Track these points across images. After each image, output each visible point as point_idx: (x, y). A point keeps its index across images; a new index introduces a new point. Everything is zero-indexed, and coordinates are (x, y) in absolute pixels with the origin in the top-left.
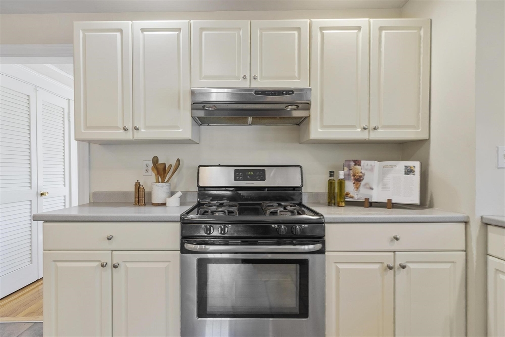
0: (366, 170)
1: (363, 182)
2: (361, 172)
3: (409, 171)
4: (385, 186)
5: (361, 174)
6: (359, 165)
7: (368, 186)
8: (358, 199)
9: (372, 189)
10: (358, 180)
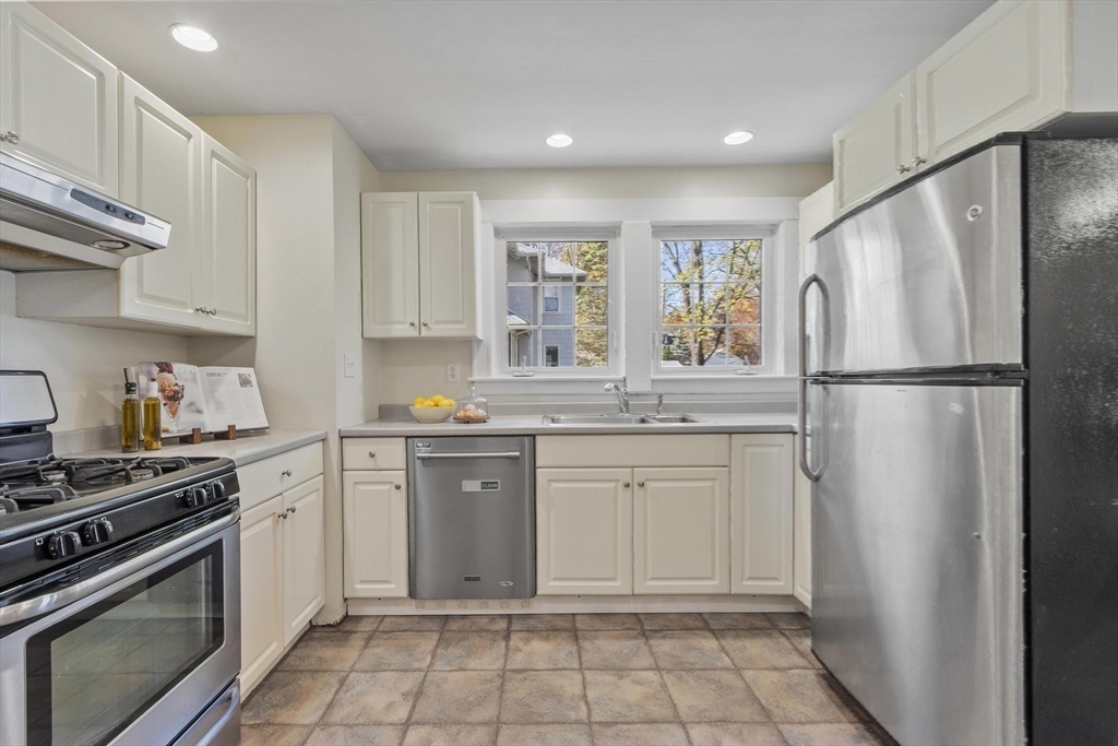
0: (186, 380)
1: (183, 402)
2: (177, 385)
3: (245, 382)
4: (219, 406)
5: (176, 388)
6: (170, 372)
7: (194, 408)
8: (179, 431)
9: (199, 412)
10: (174, 397)
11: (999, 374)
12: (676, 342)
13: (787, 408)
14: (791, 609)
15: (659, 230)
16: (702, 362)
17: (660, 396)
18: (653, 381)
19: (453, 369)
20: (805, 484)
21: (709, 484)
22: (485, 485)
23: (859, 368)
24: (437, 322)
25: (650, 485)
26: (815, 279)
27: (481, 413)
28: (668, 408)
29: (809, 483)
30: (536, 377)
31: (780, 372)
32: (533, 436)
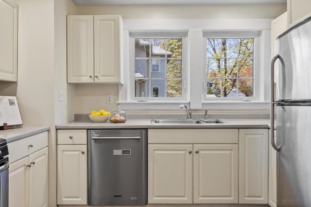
3: (12, 103)
12: (213, 86)
13: (266, 117)
15: (206, 34)
16: (225, 95)
17: (206, 111)
18: (203, 104)
19: (109, 98)
20: (274, 152)
21: (229, 152)
22: (124, 152)
24: (103, 76)
25: (201, 152)
26: (278, 57)
27: (122, 118)
28: (210, 116)
29: (275, 151)
30: (148, 102)
31: (262, 100)
32: (146, 129)
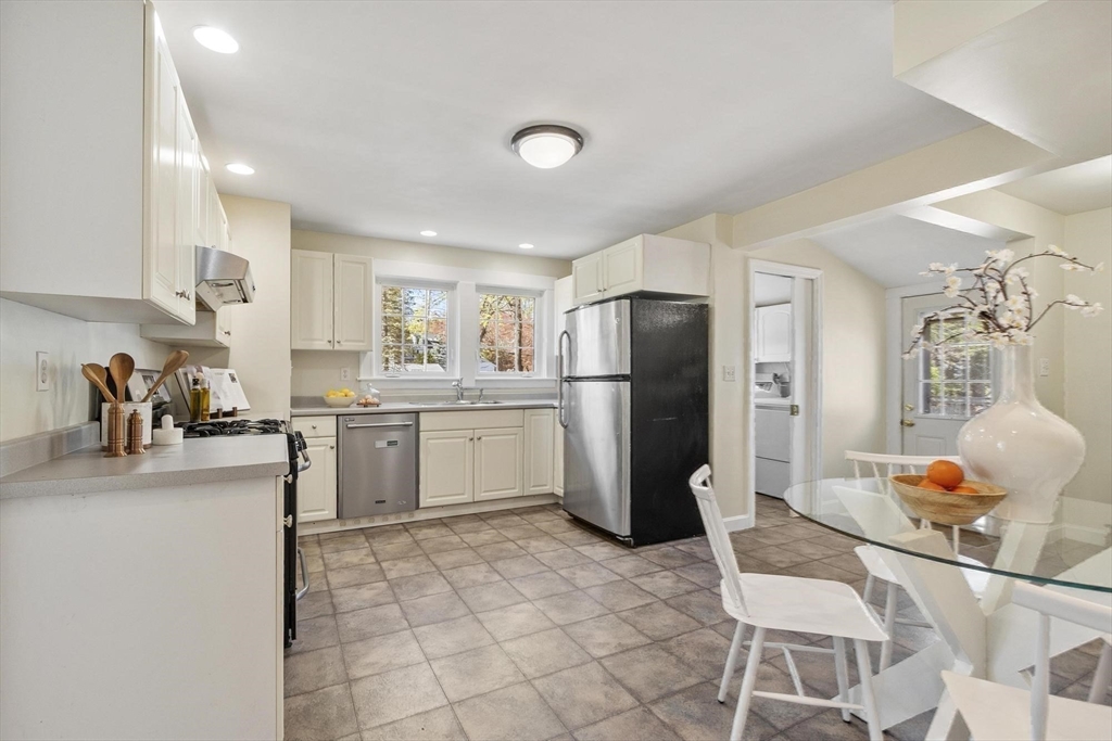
0: (209, 377)
3: (233, 379)
4: (226, 395)
7: (216, 396)
9: (219, 398)
11: (624, 378)
13: (553, 396)
14: (552, 501)
15: (480, 288)
17: (482, 390)
18: (476, 381)
19: (345, 372)
20: (560, 430)
21: (513, 437)
22: (390, 443)
23: (582, 375)
24: (346, 341)
25: (484, 438)
26: (565, 332)
27: (376, 400)
28: (486, 397)
29: (562, 429)
30: (401, 378)
31: (544, 376)
32: (417, 413)
